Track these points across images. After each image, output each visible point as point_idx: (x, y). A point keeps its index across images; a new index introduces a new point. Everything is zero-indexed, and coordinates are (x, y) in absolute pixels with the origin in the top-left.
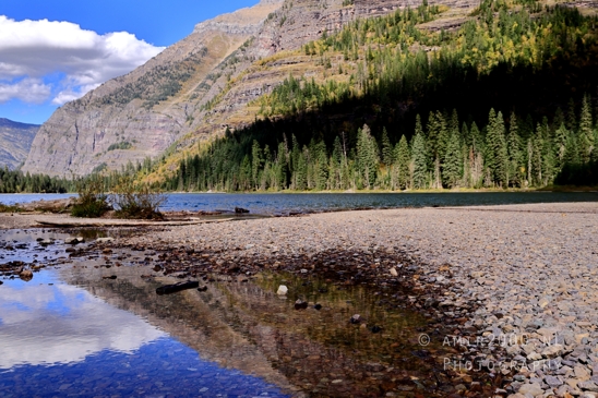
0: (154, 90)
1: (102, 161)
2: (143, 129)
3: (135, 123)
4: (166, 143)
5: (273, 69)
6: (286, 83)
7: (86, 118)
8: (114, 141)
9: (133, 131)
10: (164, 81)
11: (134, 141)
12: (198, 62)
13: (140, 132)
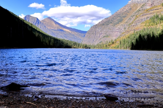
0: (116, 21)
1: (101, 40)
2: (112, 32)
3: (110, 30)
4: (118, 35)
5: (151, 12)
6: (154, 16)
7: (98, 29)
8: (104, 35)
9: (109, 32)
10: (119, 18)
11: (110, 35)
12: (128, 12)
13: (111, 33)
